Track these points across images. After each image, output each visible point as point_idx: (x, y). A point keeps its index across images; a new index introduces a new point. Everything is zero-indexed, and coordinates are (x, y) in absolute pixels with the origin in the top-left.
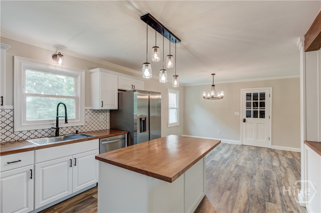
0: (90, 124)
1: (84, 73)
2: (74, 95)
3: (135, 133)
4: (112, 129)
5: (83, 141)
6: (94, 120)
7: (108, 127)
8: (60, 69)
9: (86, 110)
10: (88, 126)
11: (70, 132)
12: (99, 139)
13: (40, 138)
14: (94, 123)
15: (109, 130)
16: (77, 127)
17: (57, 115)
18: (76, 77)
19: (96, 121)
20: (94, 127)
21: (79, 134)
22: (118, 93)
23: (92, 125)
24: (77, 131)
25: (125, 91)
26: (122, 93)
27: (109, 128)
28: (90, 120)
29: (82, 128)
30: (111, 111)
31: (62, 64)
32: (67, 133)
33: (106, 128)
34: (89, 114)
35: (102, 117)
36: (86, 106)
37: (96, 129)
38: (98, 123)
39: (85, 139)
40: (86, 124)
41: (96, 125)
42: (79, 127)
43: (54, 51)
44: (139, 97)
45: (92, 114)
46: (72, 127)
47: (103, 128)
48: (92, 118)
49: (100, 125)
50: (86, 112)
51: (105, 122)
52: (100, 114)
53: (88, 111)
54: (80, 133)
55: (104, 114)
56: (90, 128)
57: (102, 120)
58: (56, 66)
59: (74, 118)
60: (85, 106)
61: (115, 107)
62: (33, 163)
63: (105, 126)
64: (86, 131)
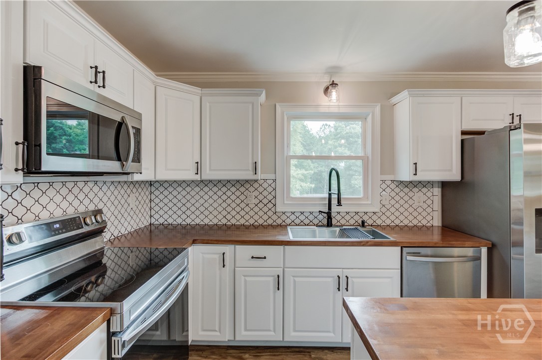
0: (393, 210)
1: (378, 109)
2: (361, 153)
3: (513, 250)
4: (445, 227)
5: (363, 245)
6: (402, 202)
7: (437, 222)
8: (335, 110)
9: (384, 181)
10: (388, 214)
11: (352, 222)
12: (400, 248)
13: (308, 225)
14: (402, 210)
15: (440, 228)
16: (366, 213)
17: (330, 190)
18: (362, 118)
19: (406, 206)
20: (402, 218)
21: (367, 227)
22: (462, 141)
23: (397, 214)
24: (363, 222)
25: (482, 133)
26: (474, 137)
27: (440, 224)
28: (393, 202)
29: (375, 218)
30: (445, 185)
31: (338, 100)
32: (347, 224)
33: (431, 222)
34: (388, 190)
35: (419, 197)
36: (382, 172)
37: (406, 222)
38: (411, 210)
39: (367, 242)
40: (384, 210)
41: (406, 214)
42: (370, 215)
43: (326, 81)
44: (528, 147)
45: (397, 190)
46: (357, 213)
47: (424, 222)
48: (397, 198)
49: (415, 214)
50: (384, 186)
51: (429, 210)
52: (416, 190)
53: (389, 183)
54: (370, 227)
55: (424, 190)
56: (393, 218)
57: (421, 204)
58: (329, 106)
59: (361, 196)
60: (381, 174)
61: (455, 175)
62: (282, 266)
63: (429, 218)
64: (384, 224)
